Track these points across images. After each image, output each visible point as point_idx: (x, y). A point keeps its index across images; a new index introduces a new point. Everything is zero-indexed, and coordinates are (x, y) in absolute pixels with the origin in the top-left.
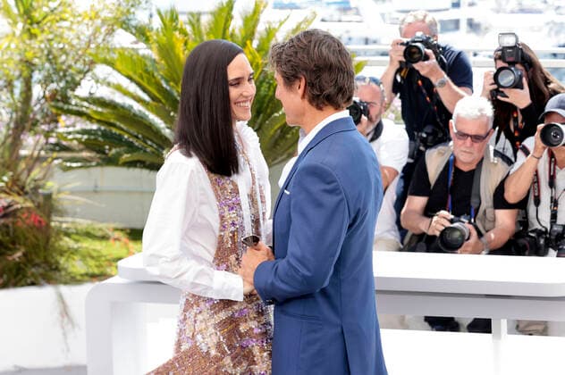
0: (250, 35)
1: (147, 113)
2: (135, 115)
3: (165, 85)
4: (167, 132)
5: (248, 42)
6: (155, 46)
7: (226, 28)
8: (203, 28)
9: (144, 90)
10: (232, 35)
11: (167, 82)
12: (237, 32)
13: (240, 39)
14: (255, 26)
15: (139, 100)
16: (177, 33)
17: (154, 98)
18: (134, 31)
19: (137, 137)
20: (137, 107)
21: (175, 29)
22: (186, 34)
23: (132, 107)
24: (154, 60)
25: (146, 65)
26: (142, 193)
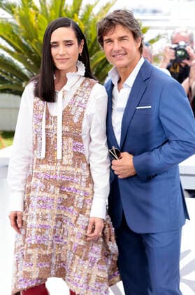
0: (77, 11)
1: (13, 59)
2: (5, 60)
3: (24, 41)
4: (25, 71)
5: (76, 15)
6: (17, 17)
7: (62, 6)
8: (47, 6)
9: (11, 45)
10: (65, 11)
11: (25, 39)
12: (69, 9)
13: (70, 13)
14: (80, 4)
15: (8, 51)
16: (31, 9)
17: (17, 49)
18: (4, 7)
19: (6, 74)
20: (7, 55)
21: (30, 6)
22: (36, 9)
23: (3, 55)
24: (17, 26)
25: (12, 29)
26: (10, 109)
